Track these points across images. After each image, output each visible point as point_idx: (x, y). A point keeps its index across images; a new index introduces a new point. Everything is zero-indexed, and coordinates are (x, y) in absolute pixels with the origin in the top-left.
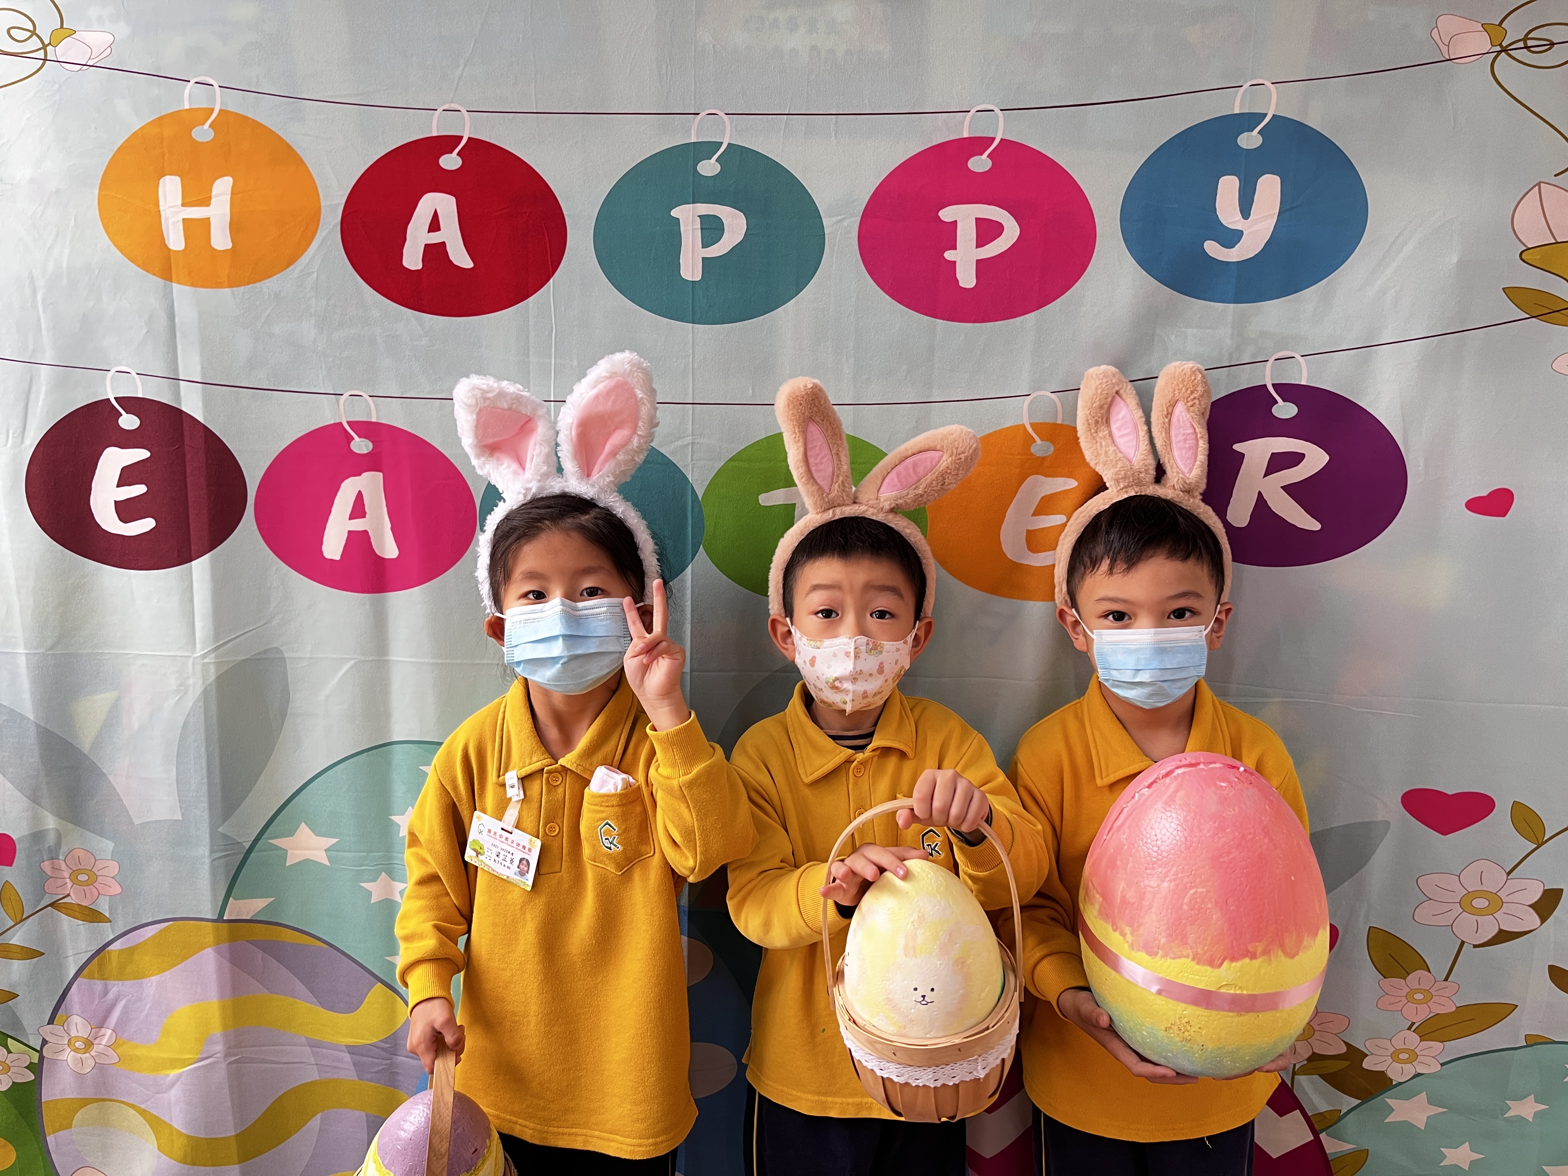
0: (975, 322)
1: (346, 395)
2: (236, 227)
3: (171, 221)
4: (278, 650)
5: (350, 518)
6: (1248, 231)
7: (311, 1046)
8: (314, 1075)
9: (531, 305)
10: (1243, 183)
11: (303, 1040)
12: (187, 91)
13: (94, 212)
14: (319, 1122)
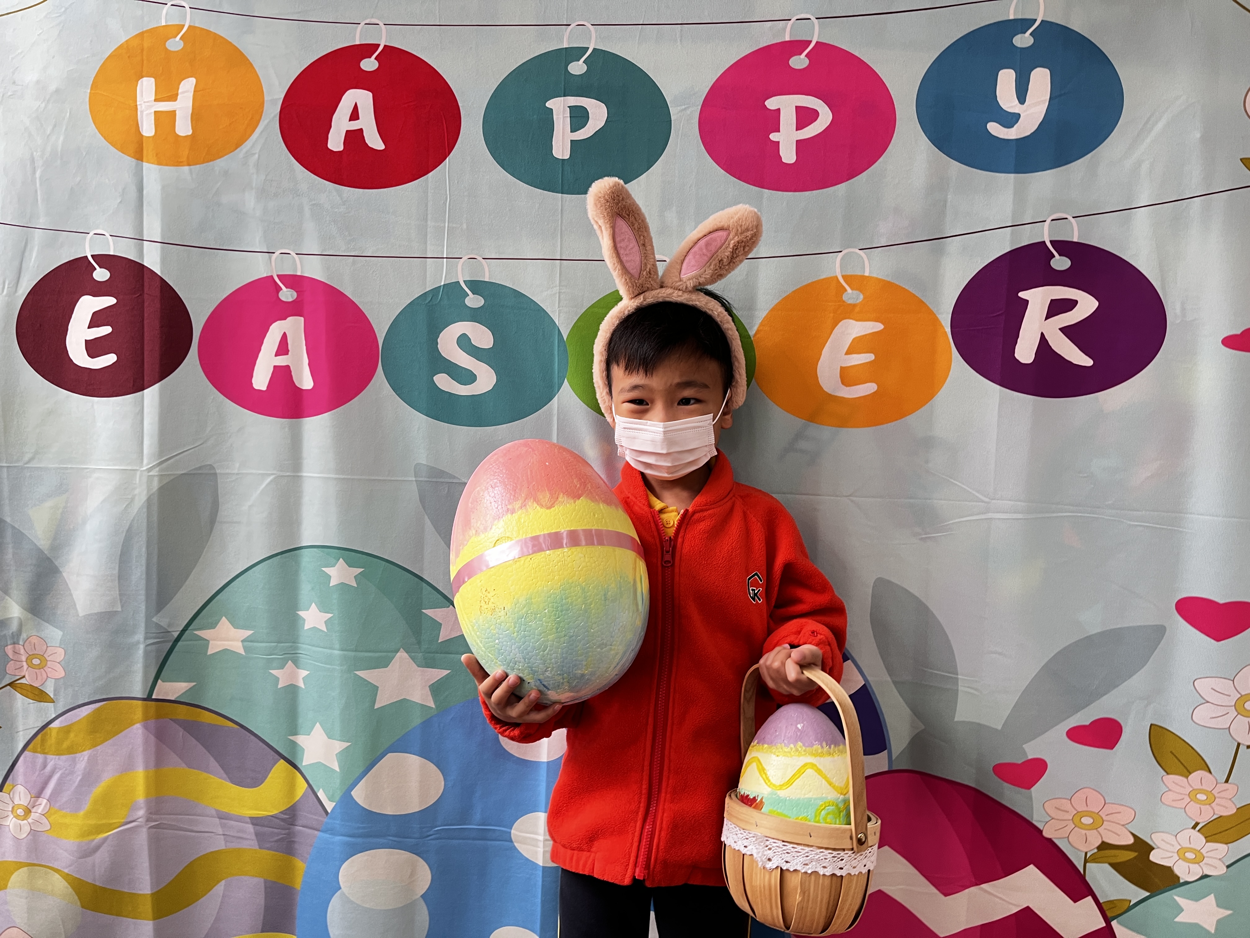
0: (795, 191)
1: (278, 253)
2: (196, 117)
3: (145, 113)
4: (211, 467)
5: (276, 355)
6: (1025, 114)
7: (220, 818)
8: (219, 844)
9: (430, 180)
10: (1018, 74)
11: (214, 813)
12: (164, 12)
13: (86, 108)
14: (222, 888)
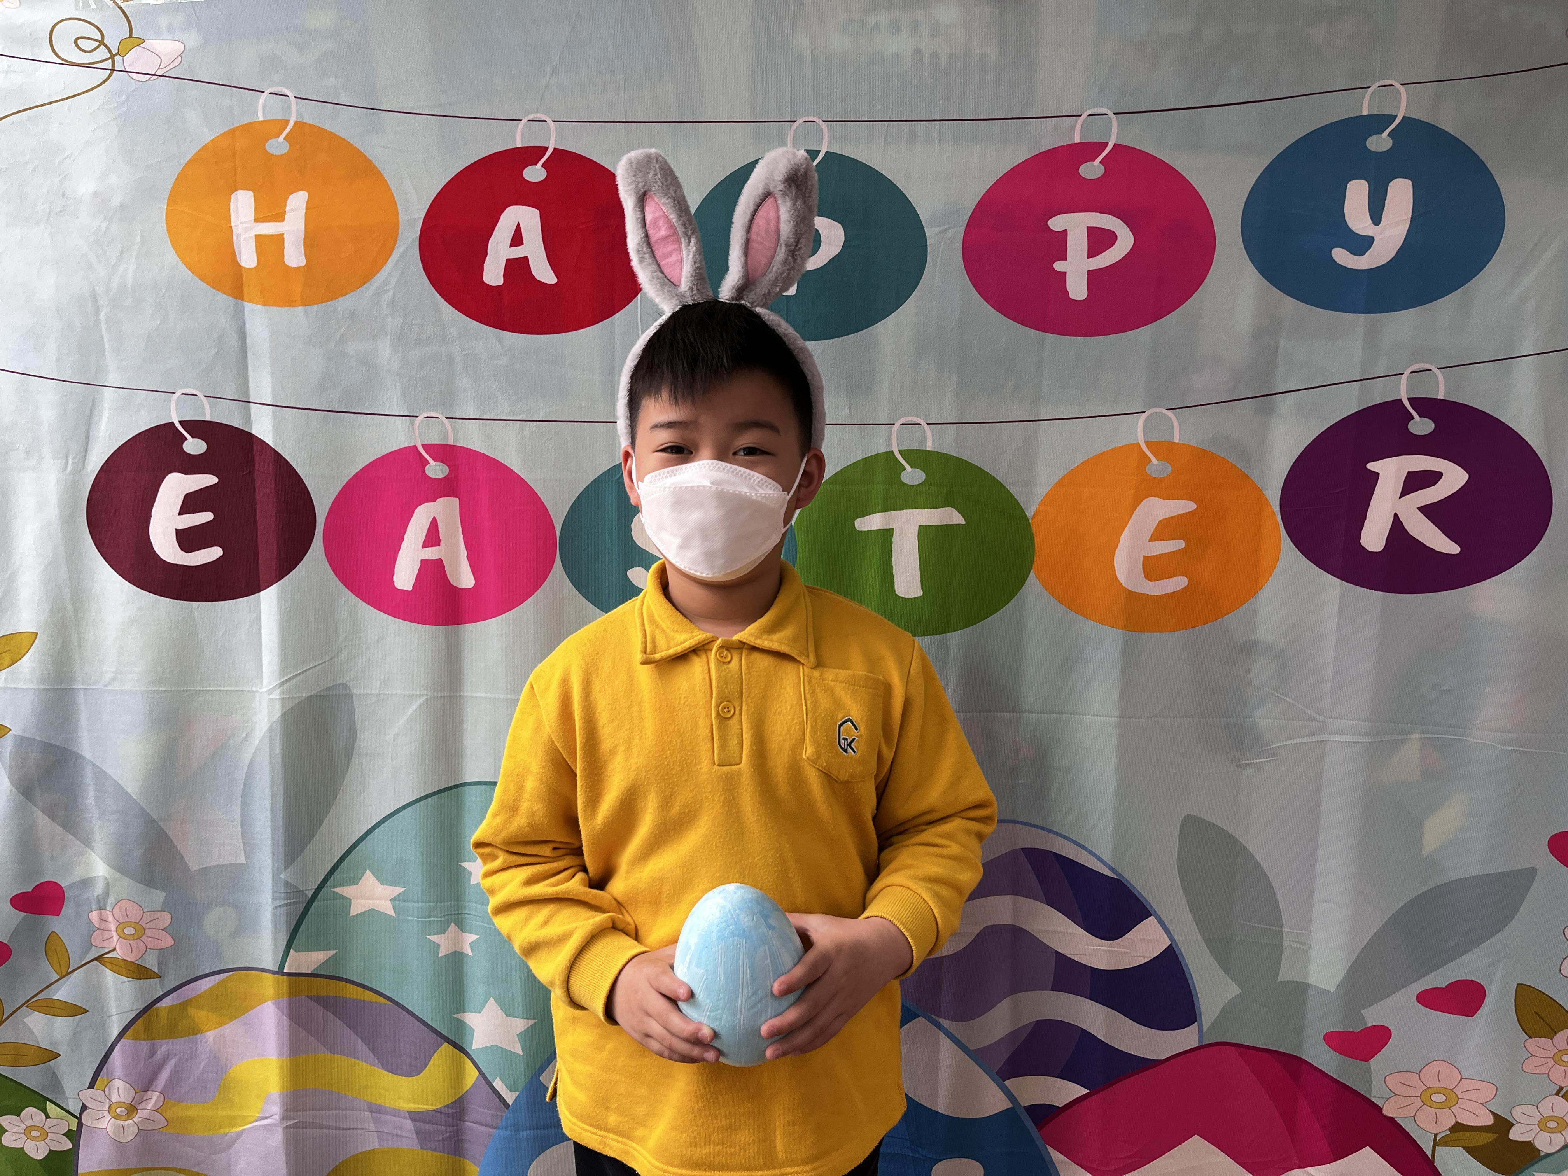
0: (1086, 335)
1: (422, 417)
2: (310, 242)
3: (243, 237)
4: (345, 686)
5: (424, 546)
6: (1379, 237)
7: (372, 1112)
8: (373, 1143)
9: (617, 322)
10: (1372, 187)
11: (363, 1105)
12: (261, 102)
13: (162, 228)
